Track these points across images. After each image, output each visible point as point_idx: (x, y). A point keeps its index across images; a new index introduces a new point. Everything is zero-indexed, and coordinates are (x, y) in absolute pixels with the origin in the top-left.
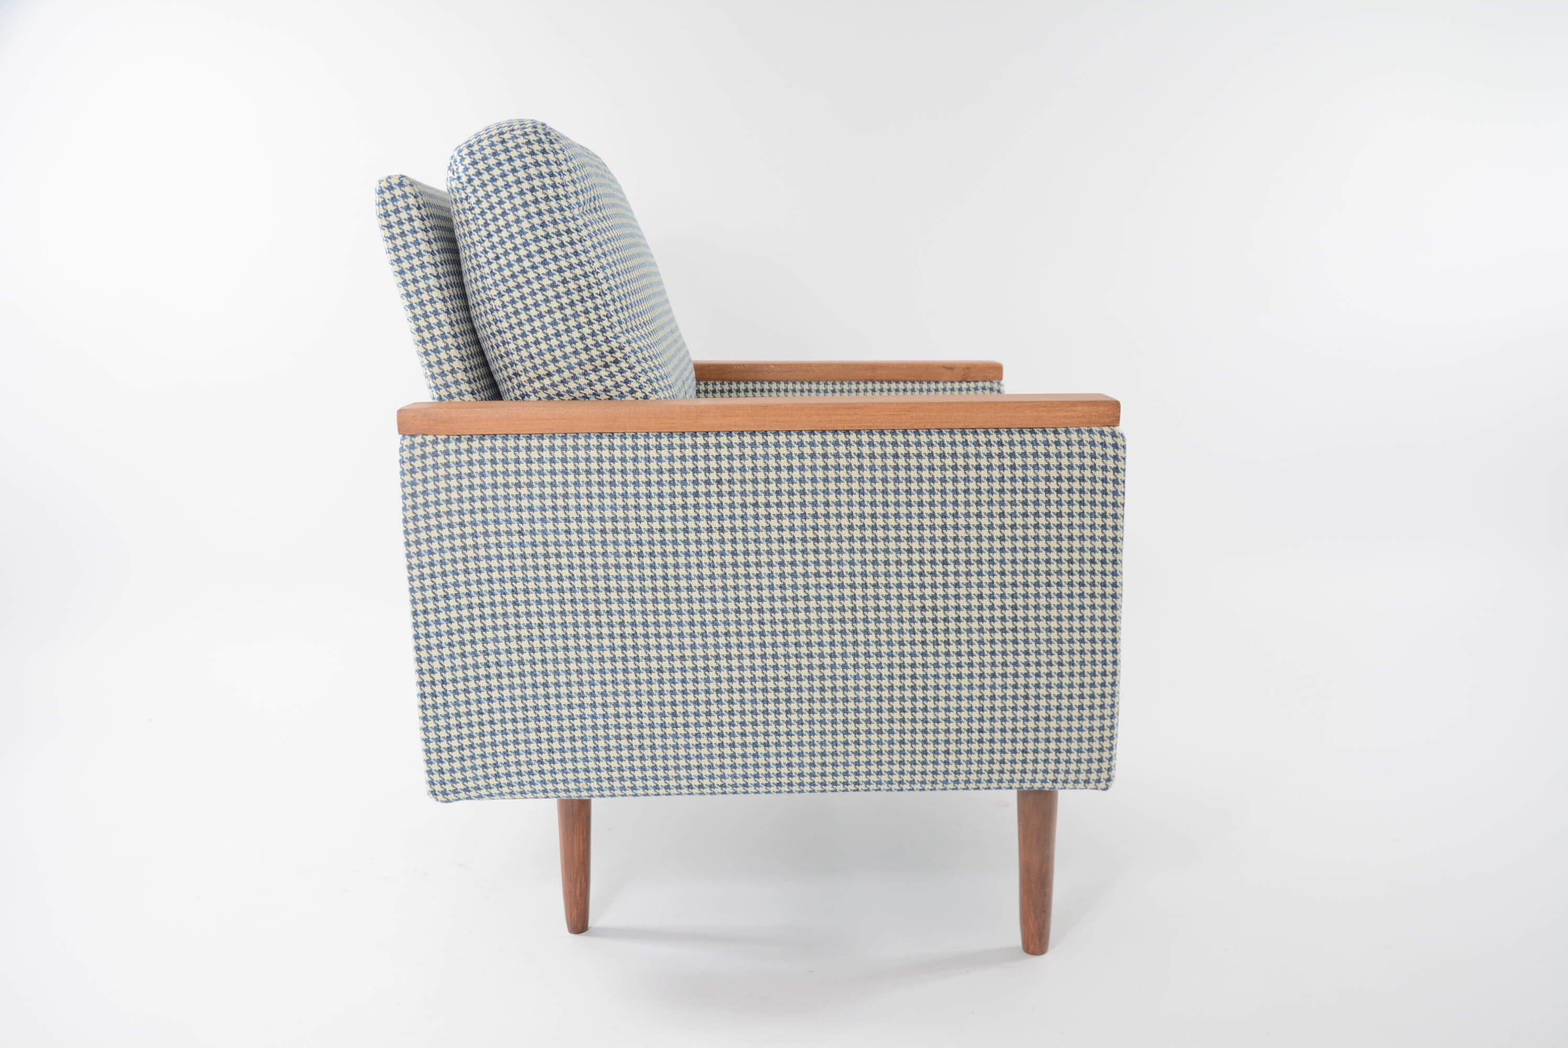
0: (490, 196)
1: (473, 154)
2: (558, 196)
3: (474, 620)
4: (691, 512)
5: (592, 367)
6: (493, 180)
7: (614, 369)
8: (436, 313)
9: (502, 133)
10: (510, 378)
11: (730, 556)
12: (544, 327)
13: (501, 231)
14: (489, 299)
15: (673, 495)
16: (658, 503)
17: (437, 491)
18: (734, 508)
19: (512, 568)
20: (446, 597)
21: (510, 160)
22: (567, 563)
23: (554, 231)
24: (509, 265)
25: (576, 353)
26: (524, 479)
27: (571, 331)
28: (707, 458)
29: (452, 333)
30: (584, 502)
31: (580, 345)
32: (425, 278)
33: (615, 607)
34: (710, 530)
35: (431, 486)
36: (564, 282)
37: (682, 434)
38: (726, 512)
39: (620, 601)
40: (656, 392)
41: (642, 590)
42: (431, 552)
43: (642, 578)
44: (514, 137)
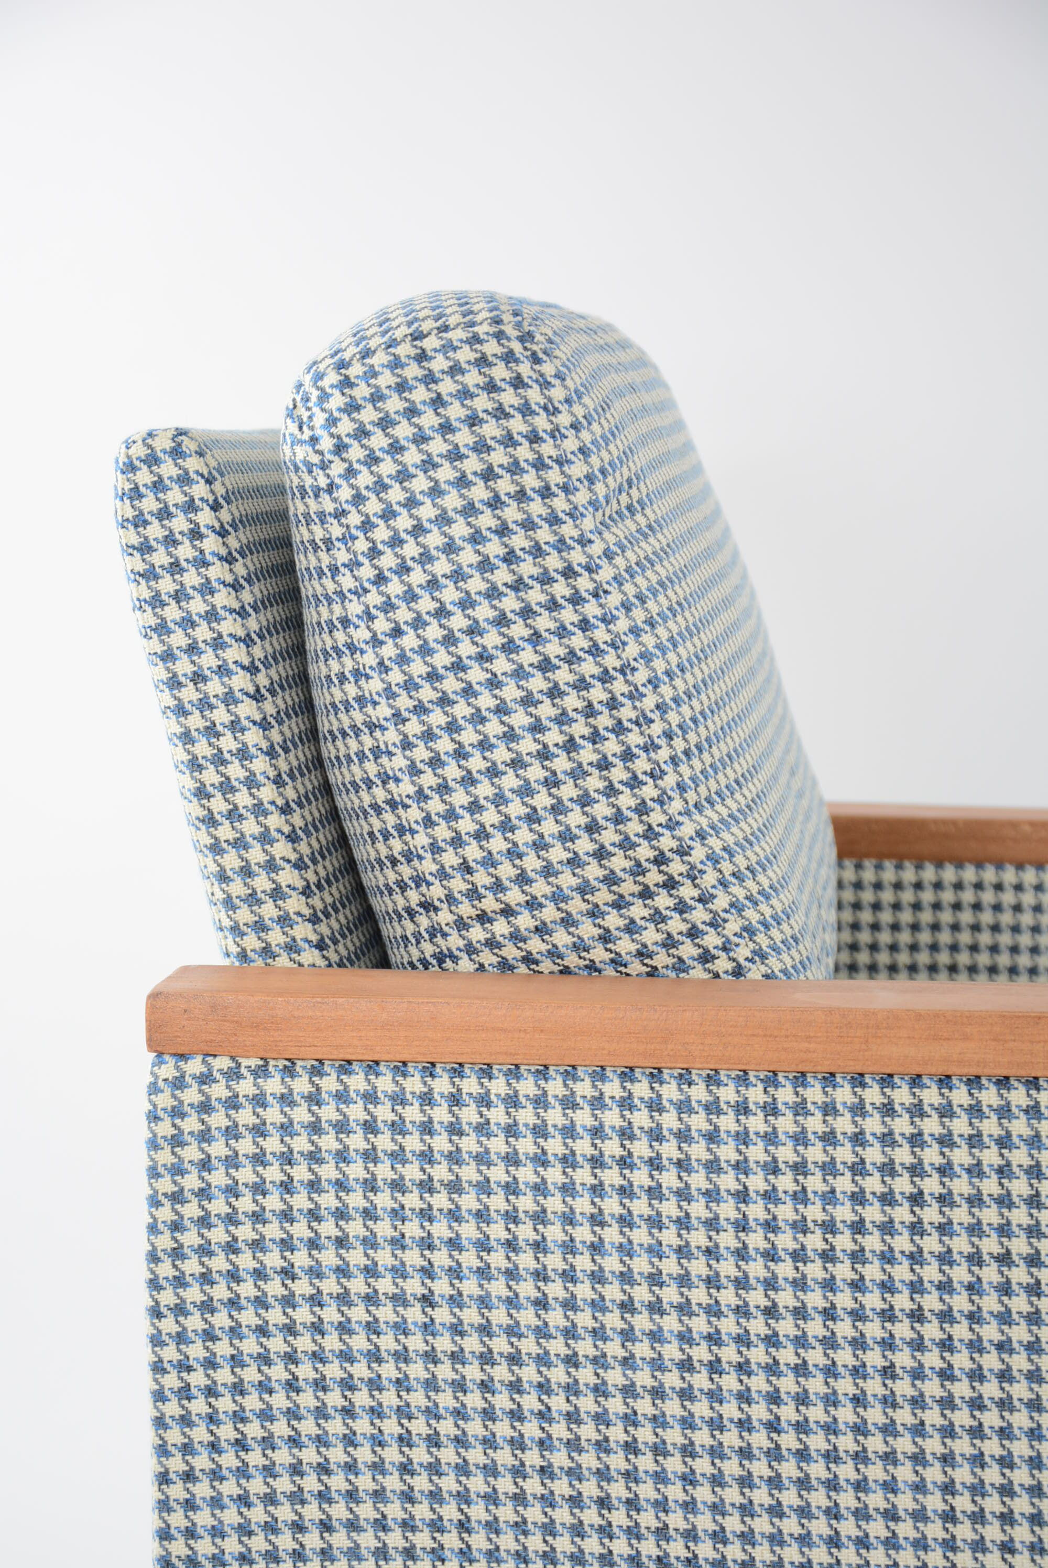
0: (385, 487)
1: (351, 385)
2: (548, 488)
3: (303, 1502)
4: (843, 1271)
5: (611, 898)
6: (396, 448)
7: (663, 901)
8: (243, 754)
9: (418, 336)
10: (411, 913)
11: (937, 1380)
12: (499, 800)
13: (409, 570)
14: (372, 727)
15: (801, 1227)
16: (763, 1245)
17: (232, 1191)
18: (951, 1263)
19: (402, 1384)
20: (241, 1444)
21: (438, 402)
22: (537, 1378)
23: (536, 571)
24: (425, 650)
25: (574, 862)
26: (440, 1172)
27: (565, 811)
28: (887, 1139)
29: (280, 802)
30: (583, 1233)
31: (584, 845)
32: (223, 670)
33: (647, 1491)
34: (888, 1315)
35: (218, 1178)
36: (555, 692)
37: (829, 1079)
38: (931, 1273)
39: (660, 1477)
40: (763, 957)
41: (716, 1452)
42: (209, 1336)
43: (716, 1425)
44: (449, 347)
